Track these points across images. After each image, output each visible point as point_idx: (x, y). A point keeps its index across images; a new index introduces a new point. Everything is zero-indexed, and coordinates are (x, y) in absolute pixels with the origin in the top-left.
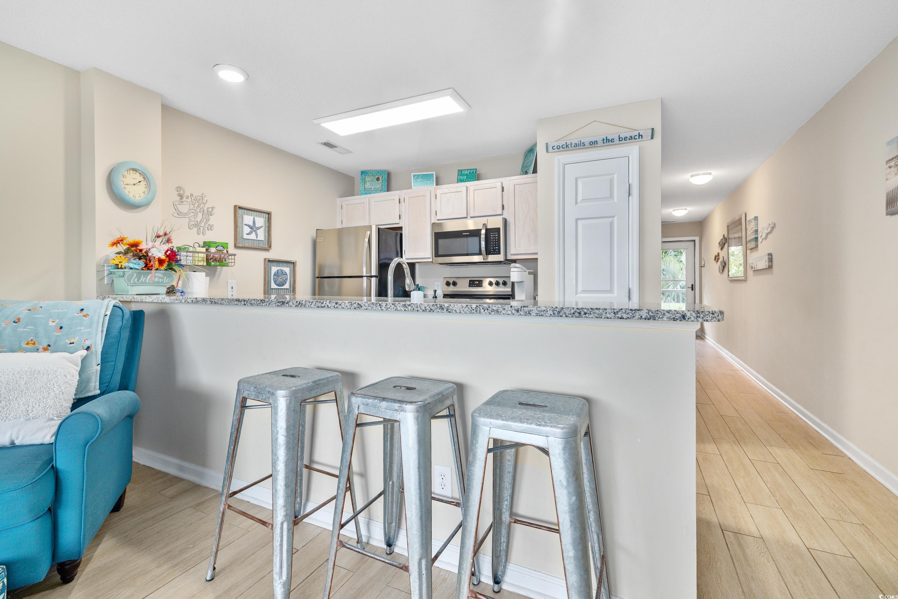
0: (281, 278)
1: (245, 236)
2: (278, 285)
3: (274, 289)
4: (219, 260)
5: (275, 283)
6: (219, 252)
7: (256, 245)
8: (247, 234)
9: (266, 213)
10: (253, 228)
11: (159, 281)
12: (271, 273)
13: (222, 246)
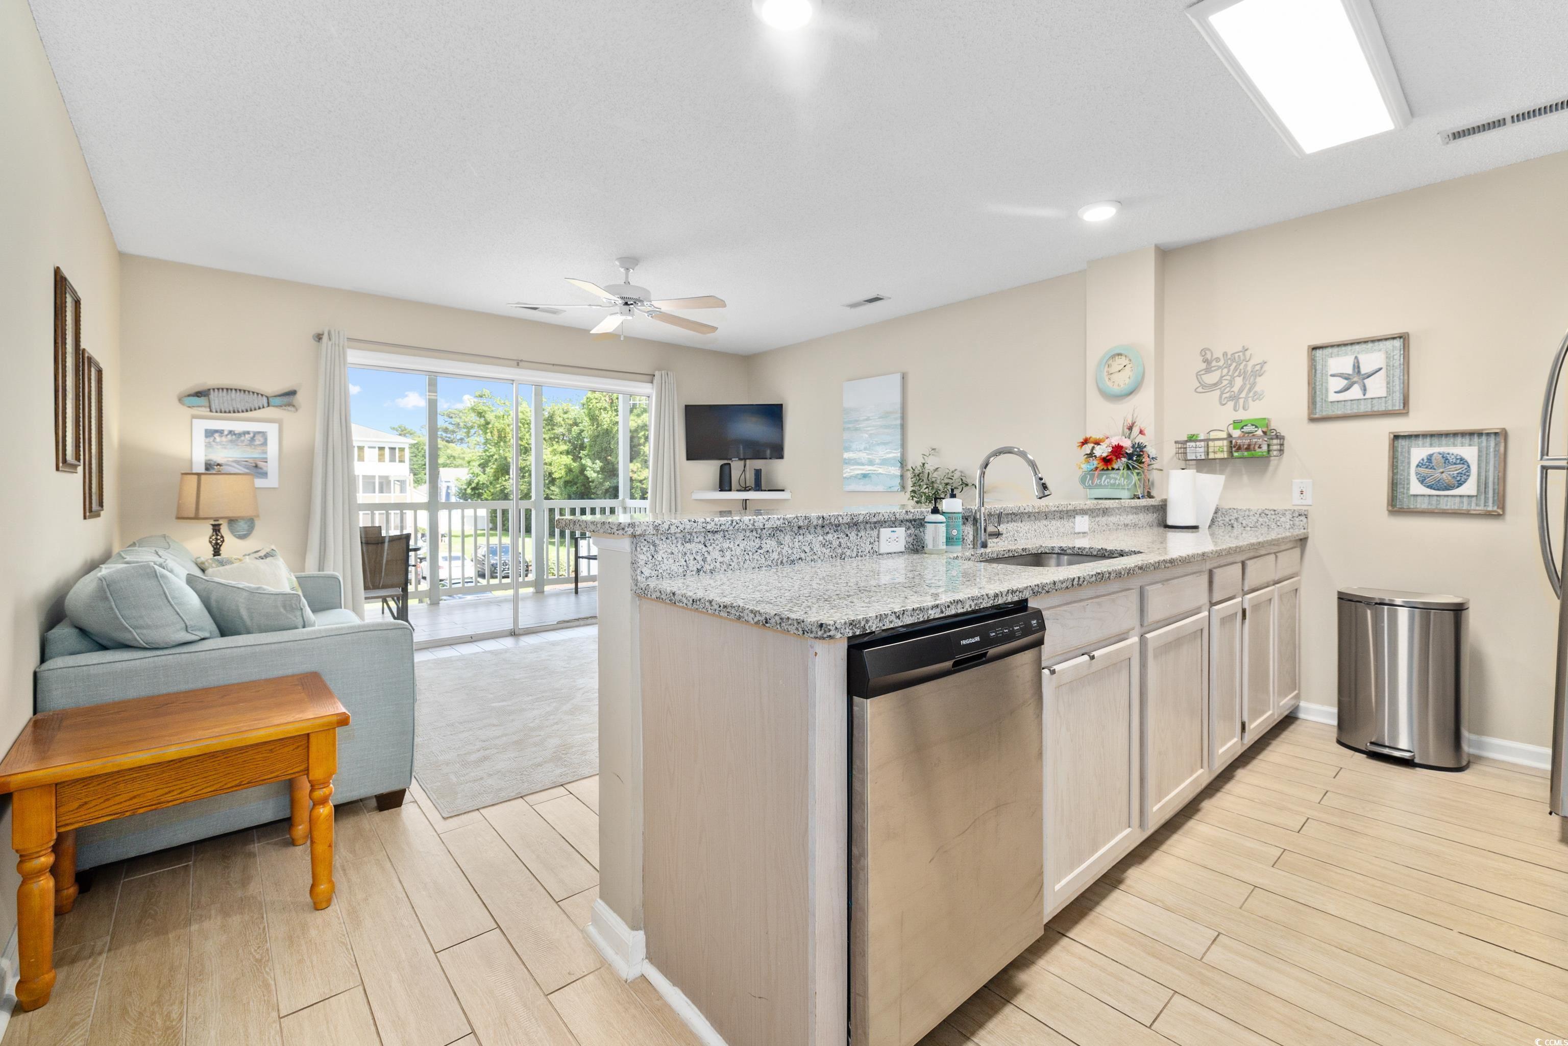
0: (1442, 473)
1: (1333, 397)
2: (1430, 487)
3: (1424, 495)
4: (1246, 449)
5: (1422, 481)
6: (1247, 435)
7: (1363, 408)
8: (1335, 392)
9: (1394, 338)
10: (1357, 376)
11: (1115, 483)
12: (1409, 463)
13: (1253, 425)
